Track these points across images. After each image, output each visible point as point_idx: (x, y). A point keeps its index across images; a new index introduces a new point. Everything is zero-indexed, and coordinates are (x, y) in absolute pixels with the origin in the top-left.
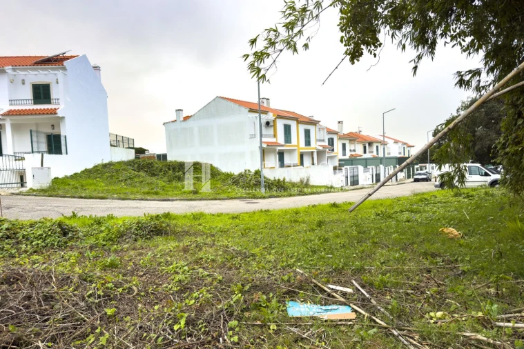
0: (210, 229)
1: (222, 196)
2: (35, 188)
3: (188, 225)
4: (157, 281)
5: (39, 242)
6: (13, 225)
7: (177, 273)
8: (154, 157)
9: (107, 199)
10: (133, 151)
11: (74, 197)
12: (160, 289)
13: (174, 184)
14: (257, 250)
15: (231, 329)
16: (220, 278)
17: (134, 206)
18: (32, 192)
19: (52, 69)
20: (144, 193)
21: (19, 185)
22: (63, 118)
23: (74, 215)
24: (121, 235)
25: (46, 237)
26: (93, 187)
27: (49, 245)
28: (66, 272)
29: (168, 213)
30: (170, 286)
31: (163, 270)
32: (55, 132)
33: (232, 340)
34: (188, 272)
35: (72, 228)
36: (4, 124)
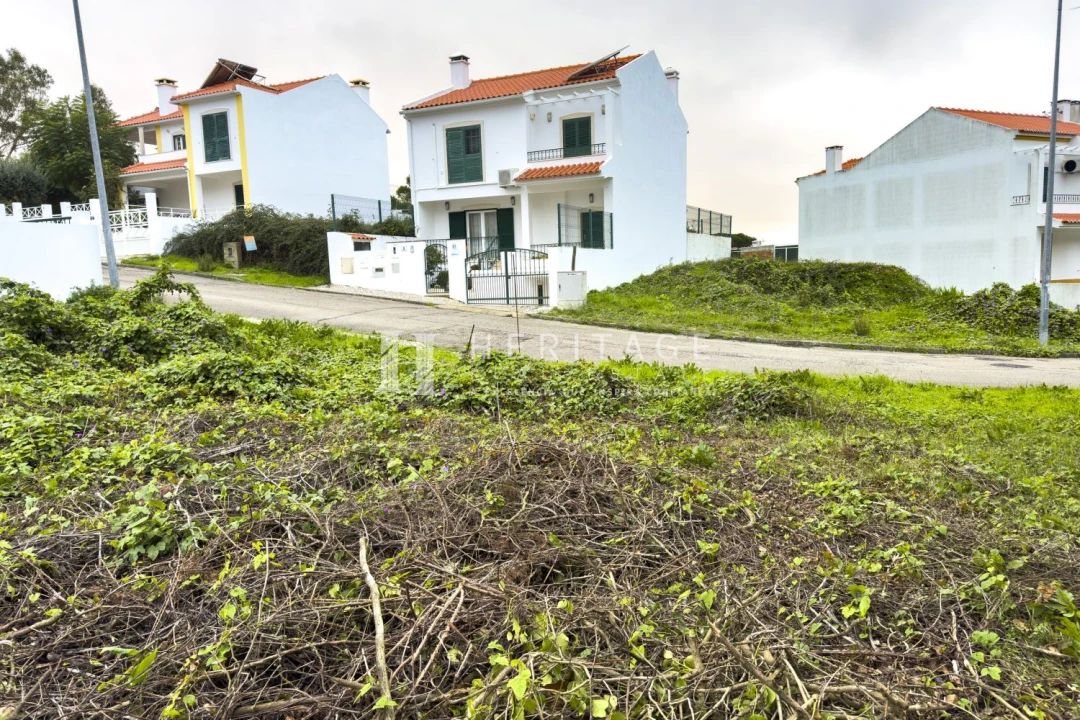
0: (904, 416)
1: (929, 344)
2: (562, 309)
3: (853, 401)
4: (793, 508)
5: (575, 401)
6: (537, 367)
7: (837, 500)
8: (770, 253)
9: (678, 333)
10: (729, 240)
11: (622, 327)
12: (801, 524)
13: (813, 310)
14: (1038, 481)
15: (978, 647)
16: (943, 529)
17: (730, 352)
18: (557, 315)
19: (596, 88)
20: (749, 327)
21: (536, 301)
22: (610, 179)
23: (628, 361)
24: (712, 407)
25: (585, 393)
26: (652, 311)
27: (590, 408)
28: (625, 460)
29: (807, 372)
30: (822, 524)
31: (806, 487)
32: (594, 207)
33: (984, 672)
34: (861, 502)
35: (626, 382)
36: (519, 196)
